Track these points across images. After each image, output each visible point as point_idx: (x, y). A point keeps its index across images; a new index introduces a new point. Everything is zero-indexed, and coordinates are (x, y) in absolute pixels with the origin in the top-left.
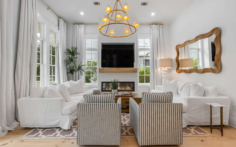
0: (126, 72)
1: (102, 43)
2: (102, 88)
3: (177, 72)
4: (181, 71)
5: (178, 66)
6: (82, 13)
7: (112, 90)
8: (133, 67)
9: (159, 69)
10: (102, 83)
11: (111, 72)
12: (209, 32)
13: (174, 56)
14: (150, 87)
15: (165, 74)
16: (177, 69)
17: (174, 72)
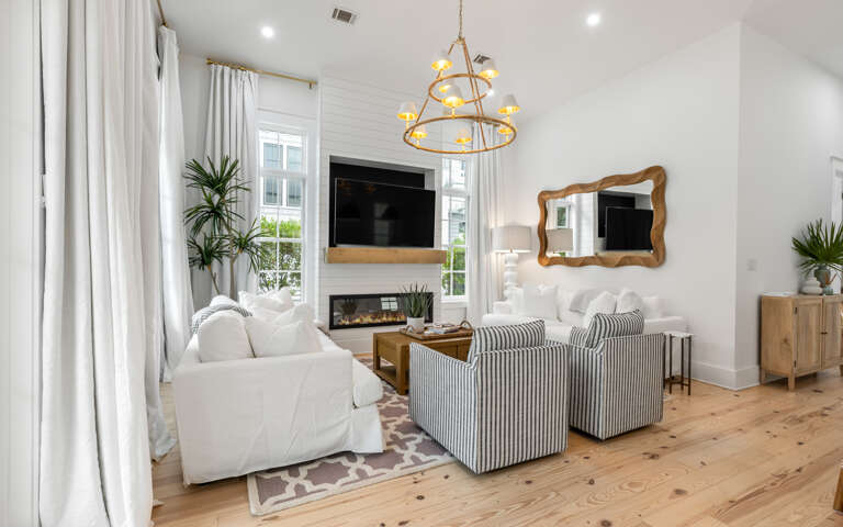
0: (414, 261)
1: (331, 157)
2: (332, 317)
3: (540, 262)
4: (553, 261)
5: (545, 245)
6: (268, 32)
7: (408, 319)
8: (432, 246)
9: (493, 254)
10: (333, 298)
11: (370, 263)
12: (639, 173)
13: (533, 220)
14: (468, 306)
15: (513, 269)
16: (542, 255)
17: (534, 261)
